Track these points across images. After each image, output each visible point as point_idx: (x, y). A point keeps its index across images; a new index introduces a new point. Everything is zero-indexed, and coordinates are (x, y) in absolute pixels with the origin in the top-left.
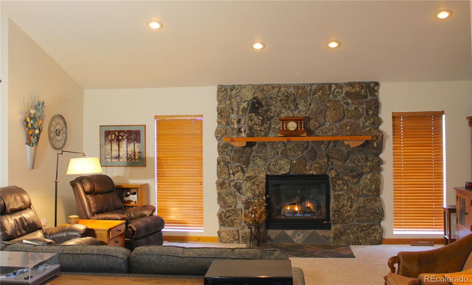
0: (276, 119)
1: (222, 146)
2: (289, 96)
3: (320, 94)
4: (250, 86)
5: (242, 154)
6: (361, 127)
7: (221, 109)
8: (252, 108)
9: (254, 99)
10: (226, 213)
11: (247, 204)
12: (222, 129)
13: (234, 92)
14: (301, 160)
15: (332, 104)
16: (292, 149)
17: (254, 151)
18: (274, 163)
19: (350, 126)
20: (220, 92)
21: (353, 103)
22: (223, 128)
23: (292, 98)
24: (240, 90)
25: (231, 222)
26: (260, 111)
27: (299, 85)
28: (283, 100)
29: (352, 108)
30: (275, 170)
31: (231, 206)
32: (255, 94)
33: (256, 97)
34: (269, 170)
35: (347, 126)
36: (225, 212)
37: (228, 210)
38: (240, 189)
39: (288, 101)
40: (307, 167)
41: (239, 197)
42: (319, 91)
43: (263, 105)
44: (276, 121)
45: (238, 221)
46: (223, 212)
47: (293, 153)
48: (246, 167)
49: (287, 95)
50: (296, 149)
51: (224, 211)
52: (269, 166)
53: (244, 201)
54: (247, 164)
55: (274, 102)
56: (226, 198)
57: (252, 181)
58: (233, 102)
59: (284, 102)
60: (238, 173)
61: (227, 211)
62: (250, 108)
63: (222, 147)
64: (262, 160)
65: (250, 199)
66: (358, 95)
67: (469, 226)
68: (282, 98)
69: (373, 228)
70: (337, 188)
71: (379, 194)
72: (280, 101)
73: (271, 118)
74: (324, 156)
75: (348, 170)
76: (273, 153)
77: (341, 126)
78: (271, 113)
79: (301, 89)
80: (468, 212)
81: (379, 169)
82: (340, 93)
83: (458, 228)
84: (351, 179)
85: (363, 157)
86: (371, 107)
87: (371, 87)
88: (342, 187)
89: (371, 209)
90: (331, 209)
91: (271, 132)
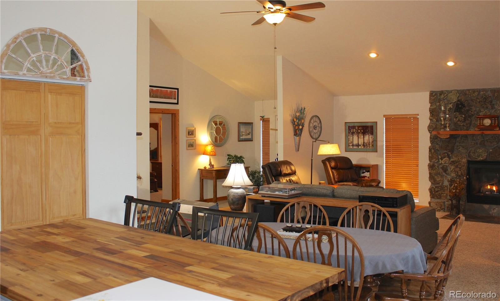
0: (476, 116)
4: (455, 91)
5: (448, 143)
7: (433, 109)
9: (458, 101)
10: (435, 189)
11: (451, 182)
12: (433, 125)
13: (442, 96)
14: (496, 149)
16: (489, 140)
18: (473, 151)
20: (432, 97)
23: (489, 100)
24: (447, 95)
25: (439, 196)
26: (463, 111)
27: (496, 89)
30: (474, 157)
31: (439, 183)
32: (459, 97)
33: (460, 100)
34: (469, 156)
36: (434, 187)
38: (446, 171)
39: (486, 102)
41: (446, 176)
43: (465, 106)
44: (475, 118)
45: (445, 195)
46: (433, 188)
47: (489, 143)
48: (452, 154)
49: (485, 98)
50: (492, 140)
52: (469, 154)
53: (449, 180)
54: (452, 151)
55: (475, 103)
56: (436, 177)
57: (456, 164)
58: (441, 104)
59: (483, 103)
60: (445, 158)
61: (436, 187)
62: (455, 108)
63: (433, 139)
64: (464, 149)
65: (454, 178)
68: (480, 100)
72: (479, 102)
73: (471, 116)
76: (473, 143)
78: (472, 112)
79: (497, 93)
91: (472, 127)
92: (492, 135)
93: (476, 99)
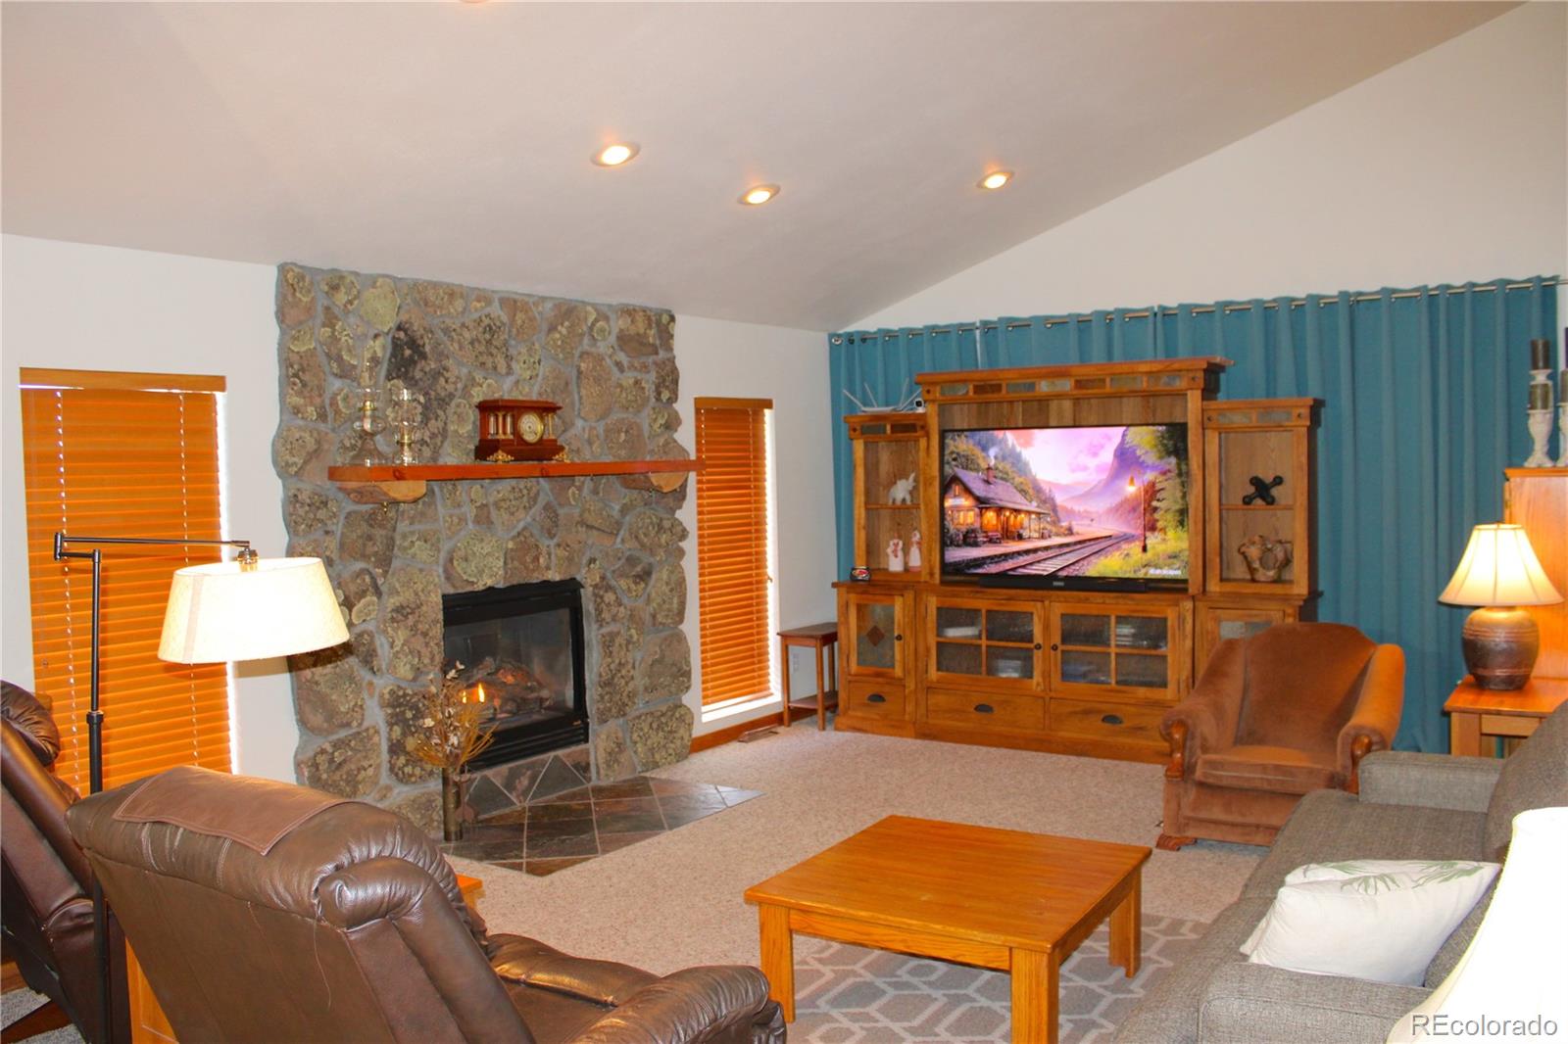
0: (460, 403)
1: (308, 501)
2: (494, 328)
3: (564, 331)
4: (388, 280)
5: (371, 526)
6: (646, 435)
7: (301, 357)
8: (393, 360)
9: (399, 328)
10: (333, 753)
11: (394, 707)
12: (307, 435)
13: (341, 297)
14: (525, 537)
15: (591, 365)
16: (502, 504)
17: (406, 516)
18: (462, 553)
19: (627, 432)
20: (301, 292)
21: (632, 367)
22: (311, 432)
23: (502, 338)
24: (359, 292)
25: (348, 782)
26: (418, 375)
27: (517, 297)
28: (480, 342)
29: (628, 379)
30: (465, 577)
31: (348, 725)
32: (402, 312)
33: (406, 323)
34: (448, 578)
35: (619, 432)
36: (330, 750)
37: (339, 740)
38: (371, 655)
39: (491, 344)
40: (541, 560)
41: (371, 684)
42: (560, 321)
43: (425, 353)
44: (459, 410)
45: (370, 772)
46: (323, 751)
47: (506, 516)
48: (386, 572)
49: (489, 326)
50: (513, 503)
51: (324, 747)
52: (450, 565)
53: (387, 696)
54: (385, 561)
55: (456, 346)
56: (334, 697)
57: (411, 620)
58: (340, 333)
59: (482, 348)
60: (364, 597)
61: (336, 746)
62: (390, 360)
63: (309, 505)
64: (428, 546)
65: (403, 685)
66: (642, 344)
67: (911, 664)
68: (475, 333)
69: (677, 715)
70: (606, 615)
71: (681, 621)
72: (472, 343)
73: (447, 400)
74: (577, 523)
75: (623, 560)
76: (456, 520)
77: (607, 431)
78: (447, 381)
79: (521, 311)
80: (908, 633)
81: (681, 553)
82: (607, 333)
83: (850, 678)
84: (633, 586)
85: (654, 520)
86: (664, 381)
87: (662, 325)
88: (614, 610)
89: (674, 664)
90: (587, 682)
91: (447, 447)
92: (513, 482)
93: (458, 330)
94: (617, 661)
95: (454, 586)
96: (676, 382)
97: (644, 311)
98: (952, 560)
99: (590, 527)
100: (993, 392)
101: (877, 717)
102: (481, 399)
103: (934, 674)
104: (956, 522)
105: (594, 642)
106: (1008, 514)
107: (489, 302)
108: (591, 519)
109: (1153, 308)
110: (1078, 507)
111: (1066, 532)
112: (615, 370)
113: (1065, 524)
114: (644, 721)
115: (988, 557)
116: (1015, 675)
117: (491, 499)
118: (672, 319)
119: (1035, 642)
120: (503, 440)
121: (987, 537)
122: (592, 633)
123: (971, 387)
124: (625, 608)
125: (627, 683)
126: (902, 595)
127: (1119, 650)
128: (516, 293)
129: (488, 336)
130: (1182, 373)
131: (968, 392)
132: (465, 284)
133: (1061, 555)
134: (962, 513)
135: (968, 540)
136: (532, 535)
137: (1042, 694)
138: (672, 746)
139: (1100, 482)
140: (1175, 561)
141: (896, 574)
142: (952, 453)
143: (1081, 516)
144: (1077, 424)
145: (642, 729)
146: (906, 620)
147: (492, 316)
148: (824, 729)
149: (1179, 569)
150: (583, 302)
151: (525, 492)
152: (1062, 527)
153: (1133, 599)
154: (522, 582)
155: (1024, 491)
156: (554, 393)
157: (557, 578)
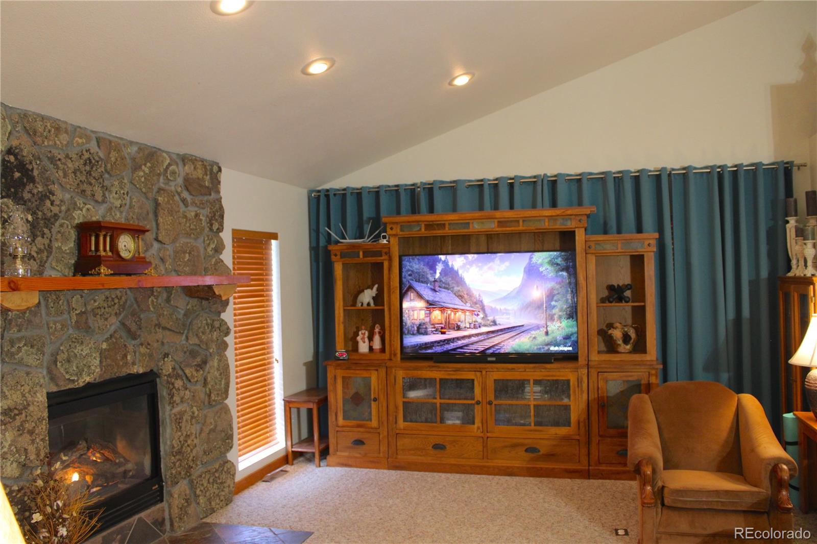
0: (64, 223)
2: (93, 161)
3: (147, 170)
6: (203, 256)
8: (4, 180)
9: (9, 152)
14: (116, 339)
15: (166, 200)
17: (15, 324)
18: (64, 356)
19: (190, 253)
21: (193, 203)
23: (99, 170)
26: (26, 196)
27: (111, 138)
28: (81, 172)
29: (191, 212)
30: (68, 377)
32: (12, 137)
33: (16, 148)
34: (53, 379)
35: (185, 252)
39: (90, 175)
40: (129, 357)
42: (144, 162)
47: (101, 322)
49: (89, 159)
50: (107, 309)
52: (53, 367)
55: (61, 173)
57: (18, 421)
59: (83, 178)
64: (34, 351)
66: (201, 186)
67: (385, 418)
68: (77, 164)
69: (225, 469)
70: (177, 399)
71: (227, 397)
72: (75, 173)
73: (53, 220)
74: (156, 325)
75: (188, 354)
76: (59, 326)
77: (176, 252)
78: (52, 204)
79: (115, 150)
80: (382, 397)
81: (226, 345)
82: (177, 175)
83: (338, 429)
84: (195, 373)
85: (209, 321)
86: (215, 215)
87: (213, 172)
88: (182, 393)
89: (223, 431)
90: (162, 453)
91: (52, 261)
92: (107, 293)
93: (63, 161)
94: (185, 434)
95: (57, 385)
96: (222, 217)
97: (203, 162)
98: (409, 344)
99: (164, 328)
100: (439, 229)
101: (358, 455)
102: (81, 221)
103: (401, 424)
104: (412, 318)
105: (168, 420)
106: (449, 312)
107: (89, 139)
108: (164, 322)
109: (541, 175)
110: (499, 306)
111: (492, 323)
112: (181, 204)
113: (491, 318)
114: (204, 478)
115: (436, 342)
116: (458, 422)
117: (89, 308)
118: (220, 170)
119: (476, 399)
120: (104, 256)
121: (434, 328)
122: (166, 412)
123: (423, 226)
124: (190, 391)
125: (192, 451)
126: (377, 370)
127: (535, 403)
128: (110, 135)
129: (88, 168)
130: (572, 217)
131: (421, 229)
132: (70, 122)
133: (488, 339)
134: (416, 312)
135: (420, 330)
136: (121, 337)
137: (482, 435)
138: (223, 493)
139: (514, 290)
140: (568, 341)
141: (363, 355)
142: (408, 270)
143: (501, 312)
144: (490, 251)
145: (202, 485)
146: (380, 387)
147: (92, 151)
148: (320, 466)
149: (570, 346)
150: (159, 149)
151: (116, 301)
152: (488, 320)
153: (546, 368)
154: (113, 376)
155: (461, 296)
156: (138, 219)
157: (141, 371)
